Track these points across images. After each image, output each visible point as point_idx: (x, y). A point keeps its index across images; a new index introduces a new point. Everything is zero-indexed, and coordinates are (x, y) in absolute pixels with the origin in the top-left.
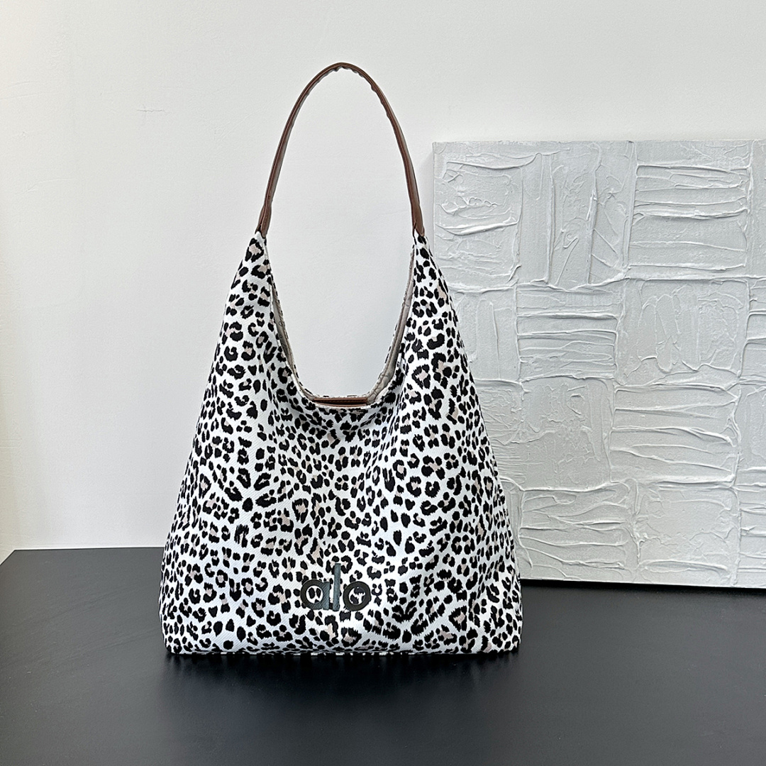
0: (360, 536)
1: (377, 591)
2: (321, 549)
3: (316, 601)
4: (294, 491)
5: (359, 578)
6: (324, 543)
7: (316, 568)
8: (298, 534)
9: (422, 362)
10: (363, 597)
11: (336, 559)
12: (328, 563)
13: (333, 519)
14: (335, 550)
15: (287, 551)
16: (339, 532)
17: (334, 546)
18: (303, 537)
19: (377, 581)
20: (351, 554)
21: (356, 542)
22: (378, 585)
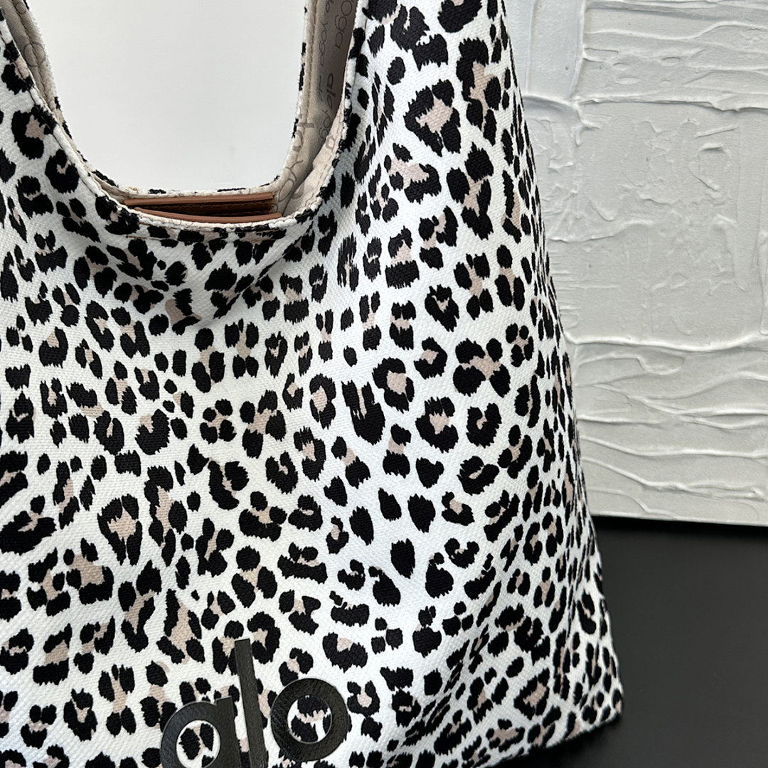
0: (287, 555)
1: (365, 700)
2: (191, 614)
3: (206, 760)
4: (95, 482)
5: (305, 670)
6: (195, 595)
7: (189, 671)
8: (127, 596)
9: (432, 74)
10: (326, 722)
11: (234, 629)
12: (217, 645)
13: (208, 525)
14: (227, 606)
15: (105, 651)
16: (229, 555)
17: (222, 595)
18: (140, 601)
19: (358, 675)
20: (270, 606)
21: (278, 574)
22: (362, 685)
